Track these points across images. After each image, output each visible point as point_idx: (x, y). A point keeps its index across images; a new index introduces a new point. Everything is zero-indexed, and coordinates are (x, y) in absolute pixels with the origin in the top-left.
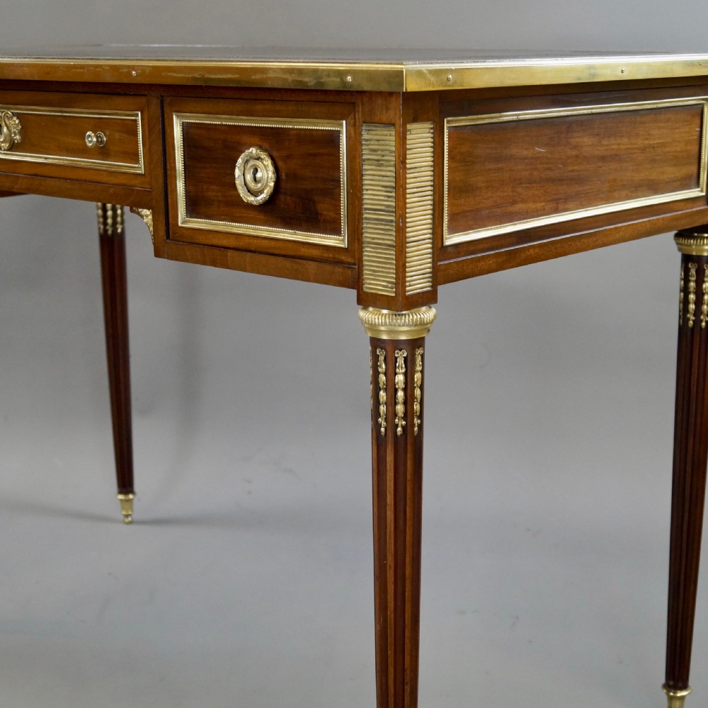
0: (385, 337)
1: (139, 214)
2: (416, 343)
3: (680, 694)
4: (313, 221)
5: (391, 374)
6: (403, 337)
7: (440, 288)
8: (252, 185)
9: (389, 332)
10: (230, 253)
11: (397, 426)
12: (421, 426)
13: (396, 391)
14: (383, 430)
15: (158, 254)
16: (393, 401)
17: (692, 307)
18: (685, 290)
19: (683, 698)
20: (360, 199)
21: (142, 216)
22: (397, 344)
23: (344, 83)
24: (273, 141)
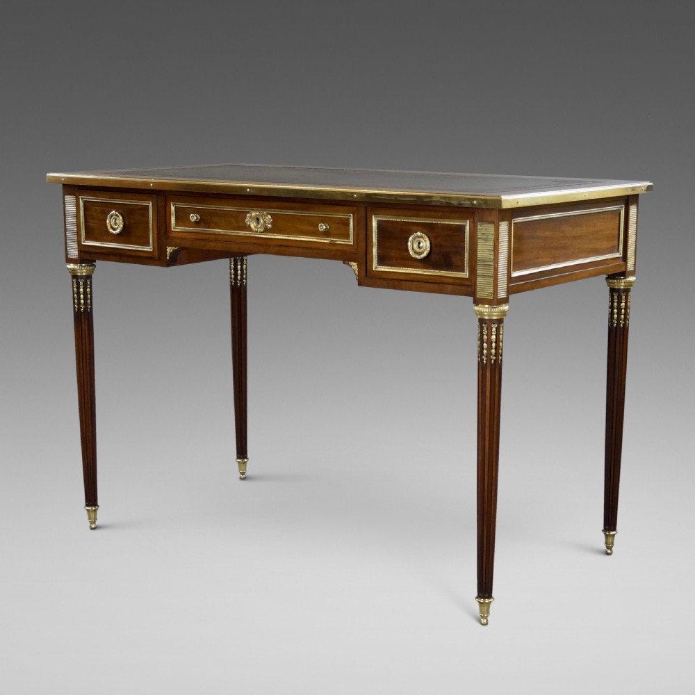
0: (486, 318)
1: (348, 264)
2: (500, 321)
3: (612, 533)
4: (449, 266)
5: (489, 335)
6: (494, 318)
7: (510, 296)
8: (418, 250)
9: (489, 315)
10: (404, 283)
11: (491, 359)
12: (501, 360)
13: (492, 343)
14: (485, 361)
15: (360, 284)
16: (490, 348)
17: (616, 316)
18: (612, 307)
19: (614, 535)
20: (476, 255)
21: (351, 266)
22: (492, 321)
23: (473, 204)
24: (429, 229)
